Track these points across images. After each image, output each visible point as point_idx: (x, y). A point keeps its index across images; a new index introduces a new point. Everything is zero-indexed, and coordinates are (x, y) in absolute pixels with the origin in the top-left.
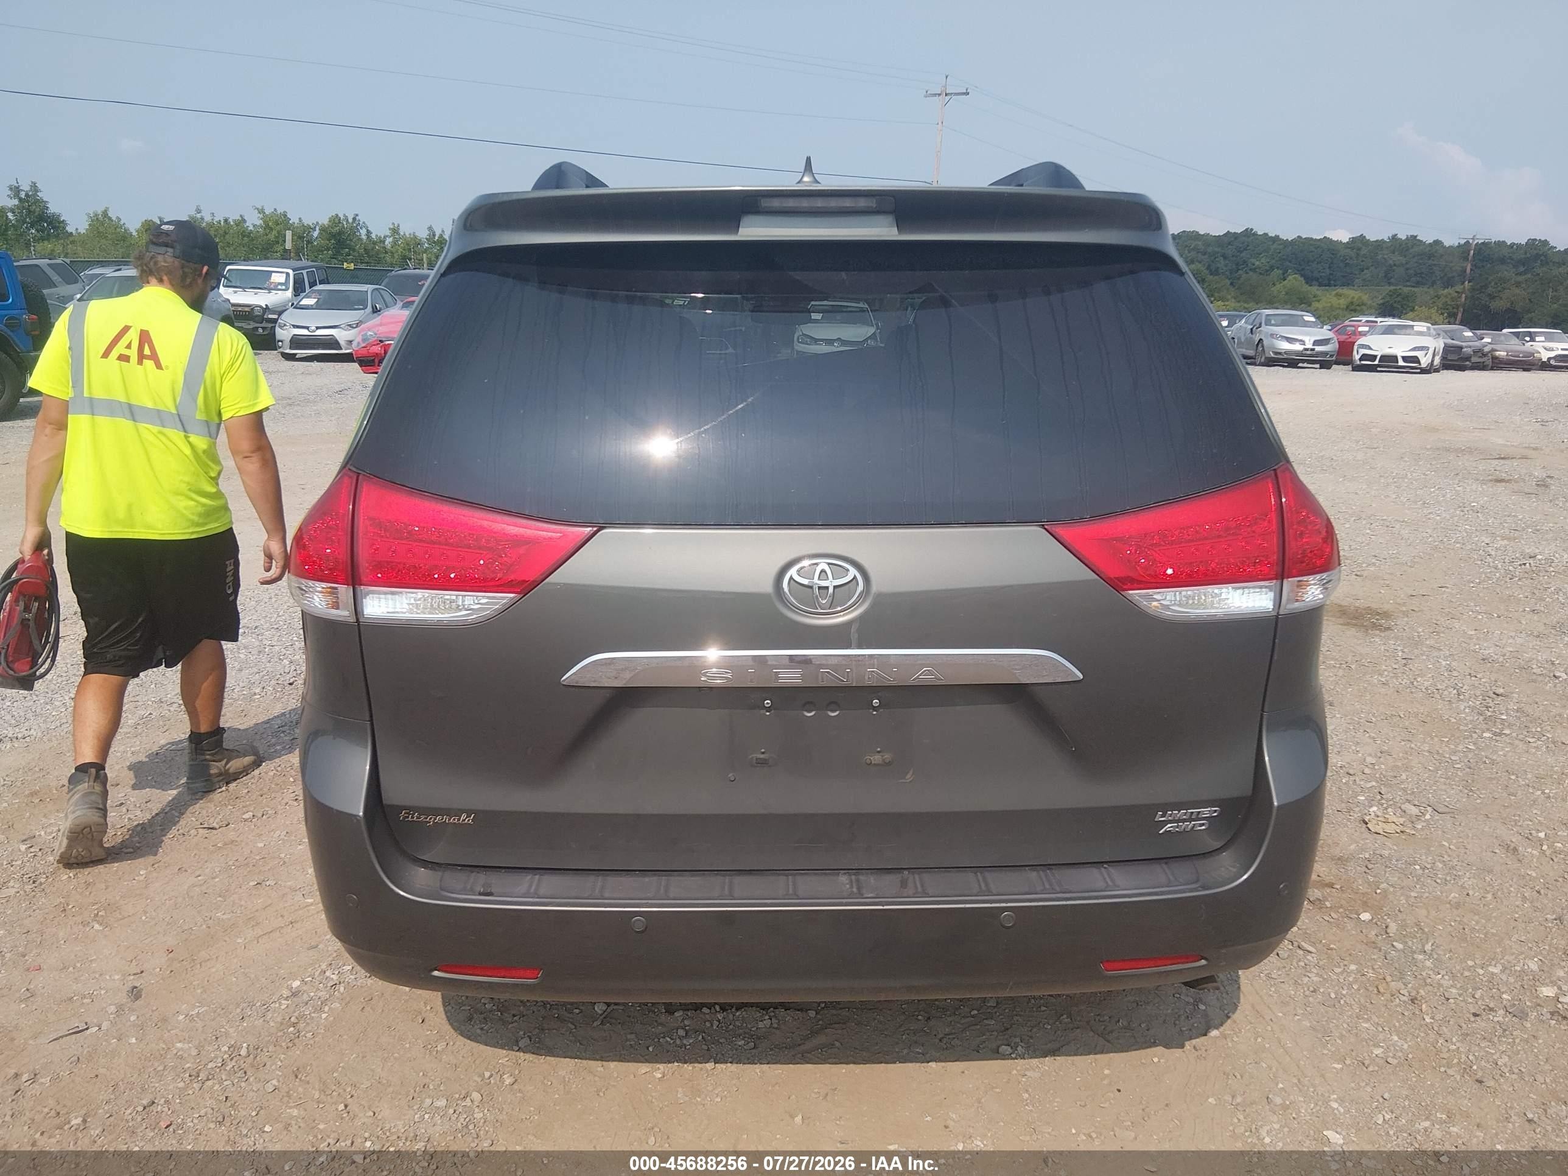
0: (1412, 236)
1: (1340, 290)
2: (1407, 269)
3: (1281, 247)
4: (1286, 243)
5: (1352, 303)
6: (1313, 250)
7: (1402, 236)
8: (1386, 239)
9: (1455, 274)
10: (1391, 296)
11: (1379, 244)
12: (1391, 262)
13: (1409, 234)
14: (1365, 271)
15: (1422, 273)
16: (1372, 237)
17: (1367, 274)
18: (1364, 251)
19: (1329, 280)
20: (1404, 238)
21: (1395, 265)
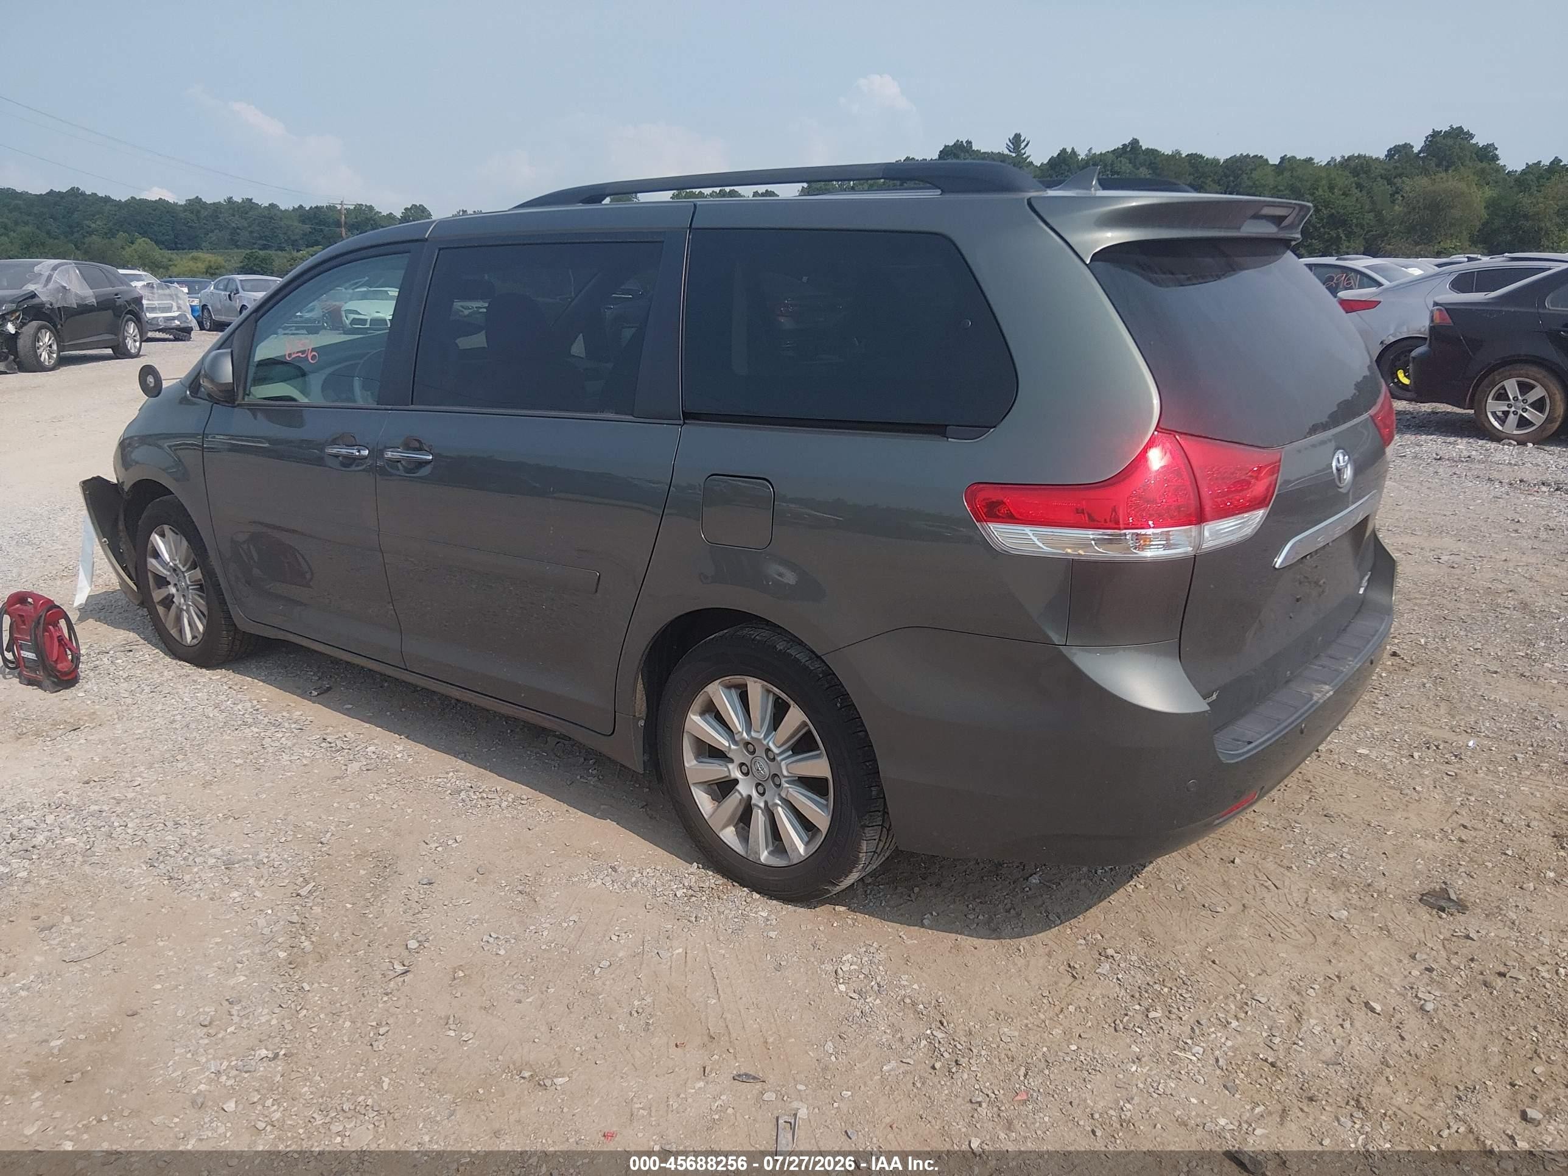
0: (247, 199)
1: (195, 254)
2: (251, 232)
3: (117, 208)
4: (118, 204)
5: (210, 267)
6: (151, 212)
7: (238, 199)
8: (222, 201)
9: (297, 237)
10: (249, 259)
11: (217, 206)
12: (234, 225)
13: (245, 197)
14: (210, 234)
15: (265, 236)
16: (208, 200)
17: (213, 237)
18: (204, 213)
19: (176, 243)
20: (240, 201)
21: (238, 228)
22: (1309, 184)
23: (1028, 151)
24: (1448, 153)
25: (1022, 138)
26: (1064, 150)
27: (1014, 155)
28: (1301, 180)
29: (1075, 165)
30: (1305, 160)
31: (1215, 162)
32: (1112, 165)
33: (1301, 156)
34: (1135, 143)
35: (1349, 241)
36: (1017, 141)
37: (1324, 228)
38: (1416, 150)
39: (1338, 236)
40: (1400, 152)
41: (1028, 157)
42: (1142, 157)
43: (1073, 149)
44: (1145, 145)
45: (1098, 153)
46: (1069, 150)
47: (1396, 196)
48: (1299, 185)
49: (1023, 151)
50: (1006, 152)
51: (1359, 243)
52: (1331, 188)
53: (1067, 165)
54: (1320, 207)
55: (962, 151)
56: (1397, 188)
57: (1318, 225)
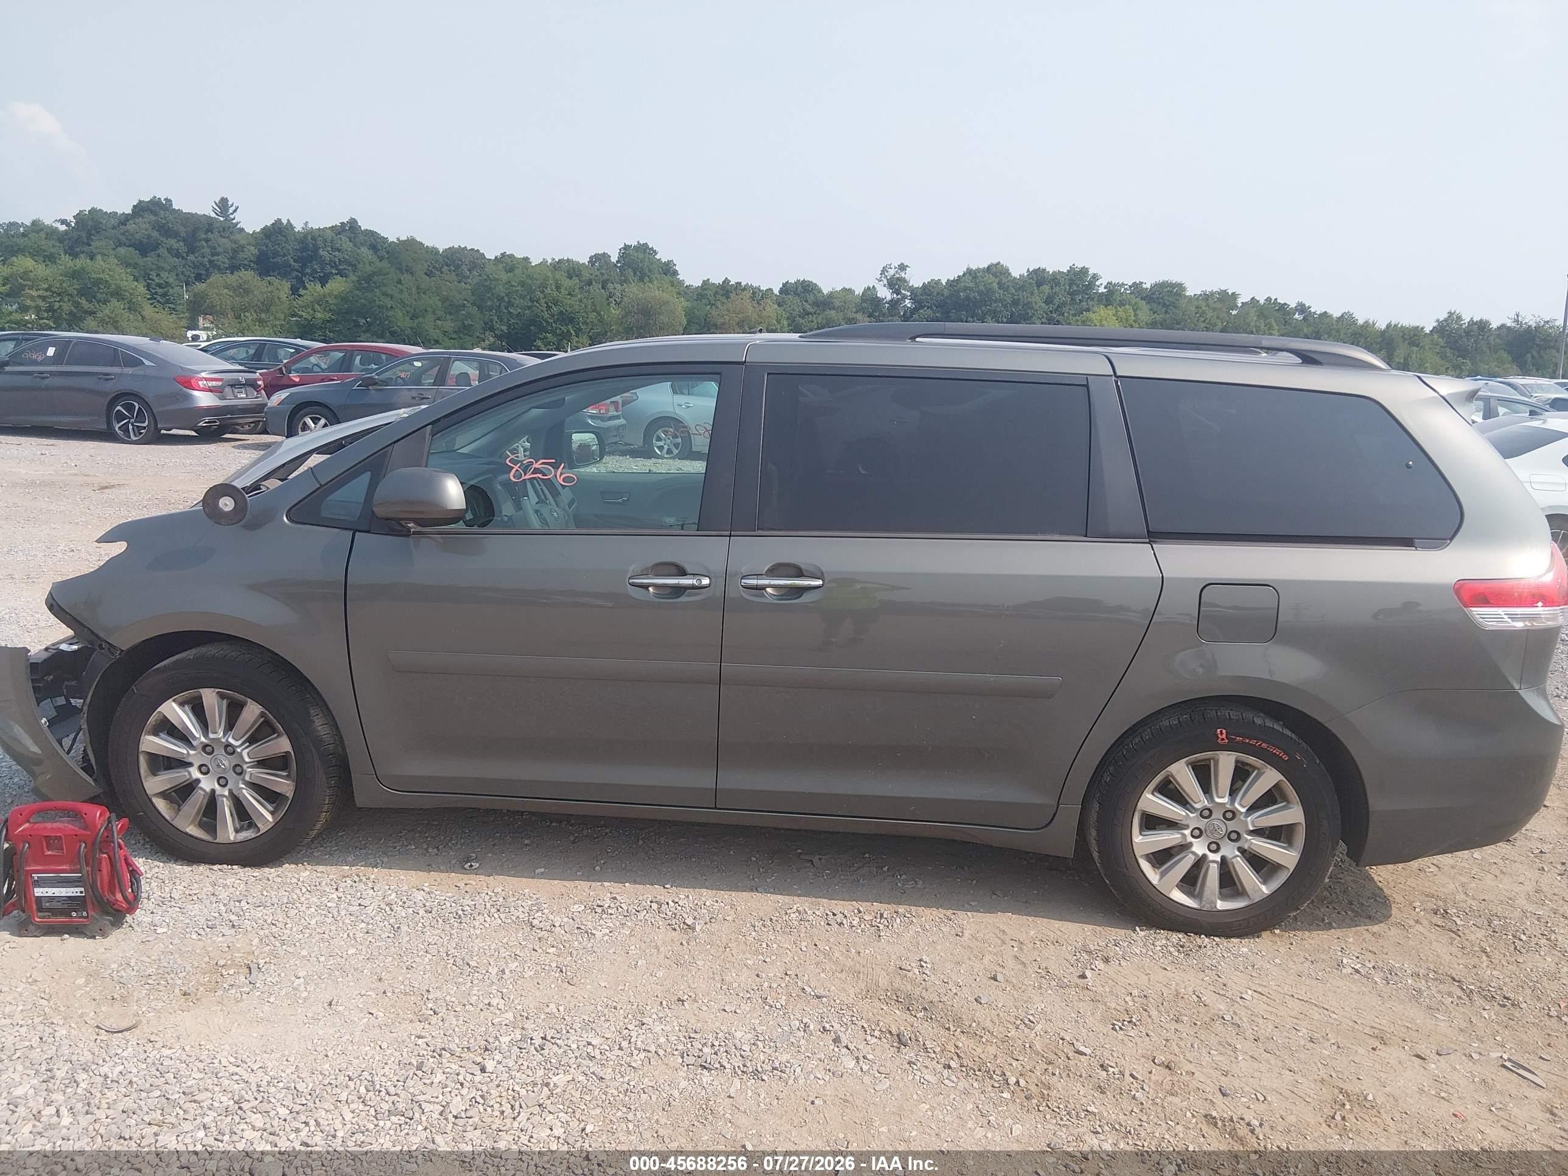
22: (538, 282)
23: (238, 217)
24: (640, 265)
25: (230, 203)
26: (279, 221)
27: (222, 219)
28: (532, 278)
29: (293, 238)
30: (523, 259)
31: (434, 251)
32: (332, 241)
33: (519, 255)
34: (353, 222)
35: (577, 336)
36: (223, 205)
37: (555, 323)
38: (614, 259)
39: (568, 331)
40: (599, 259)
41: (238, 223)
42: (362, 238)
43: (288, 220)
44: (364, 225)
45: (316, 227)
46: (285, 222)
47: (611, 299)
48: (529, 281)
49: (232, 216)
50: (213, 215)
51: (585, 339)
52: (558, 288)
53: (284, 236)
54: (550, 304)
55: (161, 208)
56: (611, 293)
57: (551, 321)
